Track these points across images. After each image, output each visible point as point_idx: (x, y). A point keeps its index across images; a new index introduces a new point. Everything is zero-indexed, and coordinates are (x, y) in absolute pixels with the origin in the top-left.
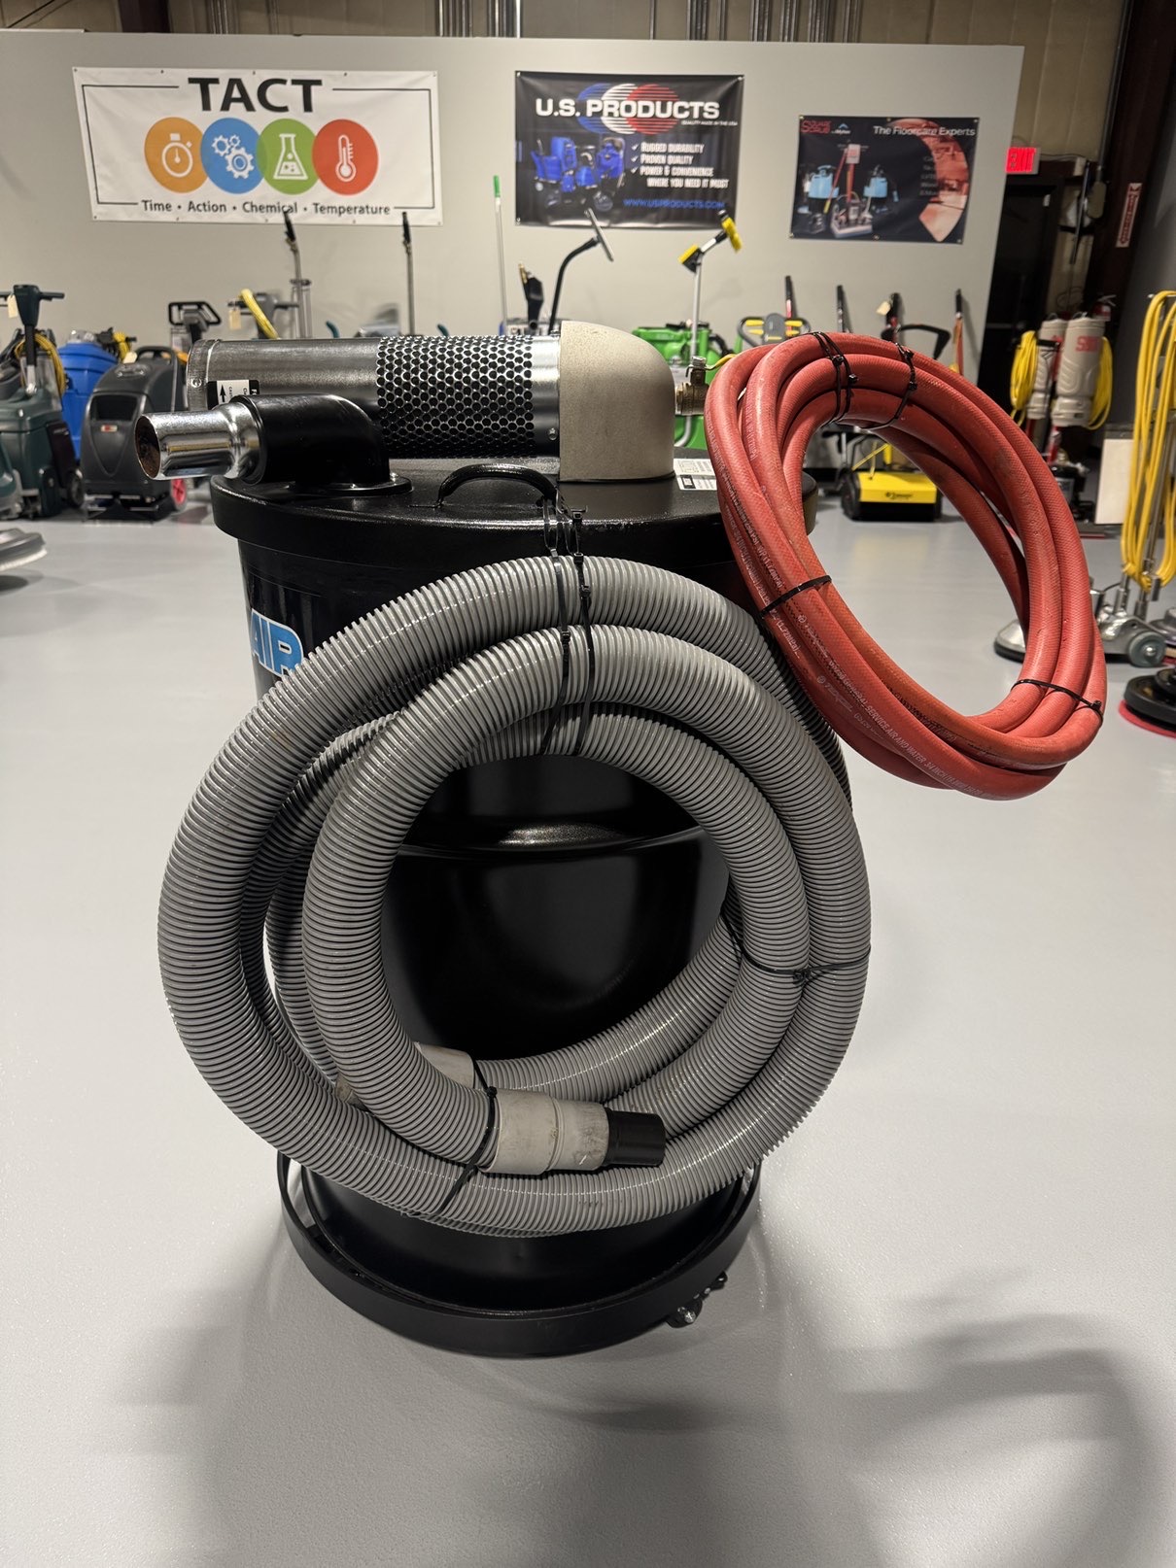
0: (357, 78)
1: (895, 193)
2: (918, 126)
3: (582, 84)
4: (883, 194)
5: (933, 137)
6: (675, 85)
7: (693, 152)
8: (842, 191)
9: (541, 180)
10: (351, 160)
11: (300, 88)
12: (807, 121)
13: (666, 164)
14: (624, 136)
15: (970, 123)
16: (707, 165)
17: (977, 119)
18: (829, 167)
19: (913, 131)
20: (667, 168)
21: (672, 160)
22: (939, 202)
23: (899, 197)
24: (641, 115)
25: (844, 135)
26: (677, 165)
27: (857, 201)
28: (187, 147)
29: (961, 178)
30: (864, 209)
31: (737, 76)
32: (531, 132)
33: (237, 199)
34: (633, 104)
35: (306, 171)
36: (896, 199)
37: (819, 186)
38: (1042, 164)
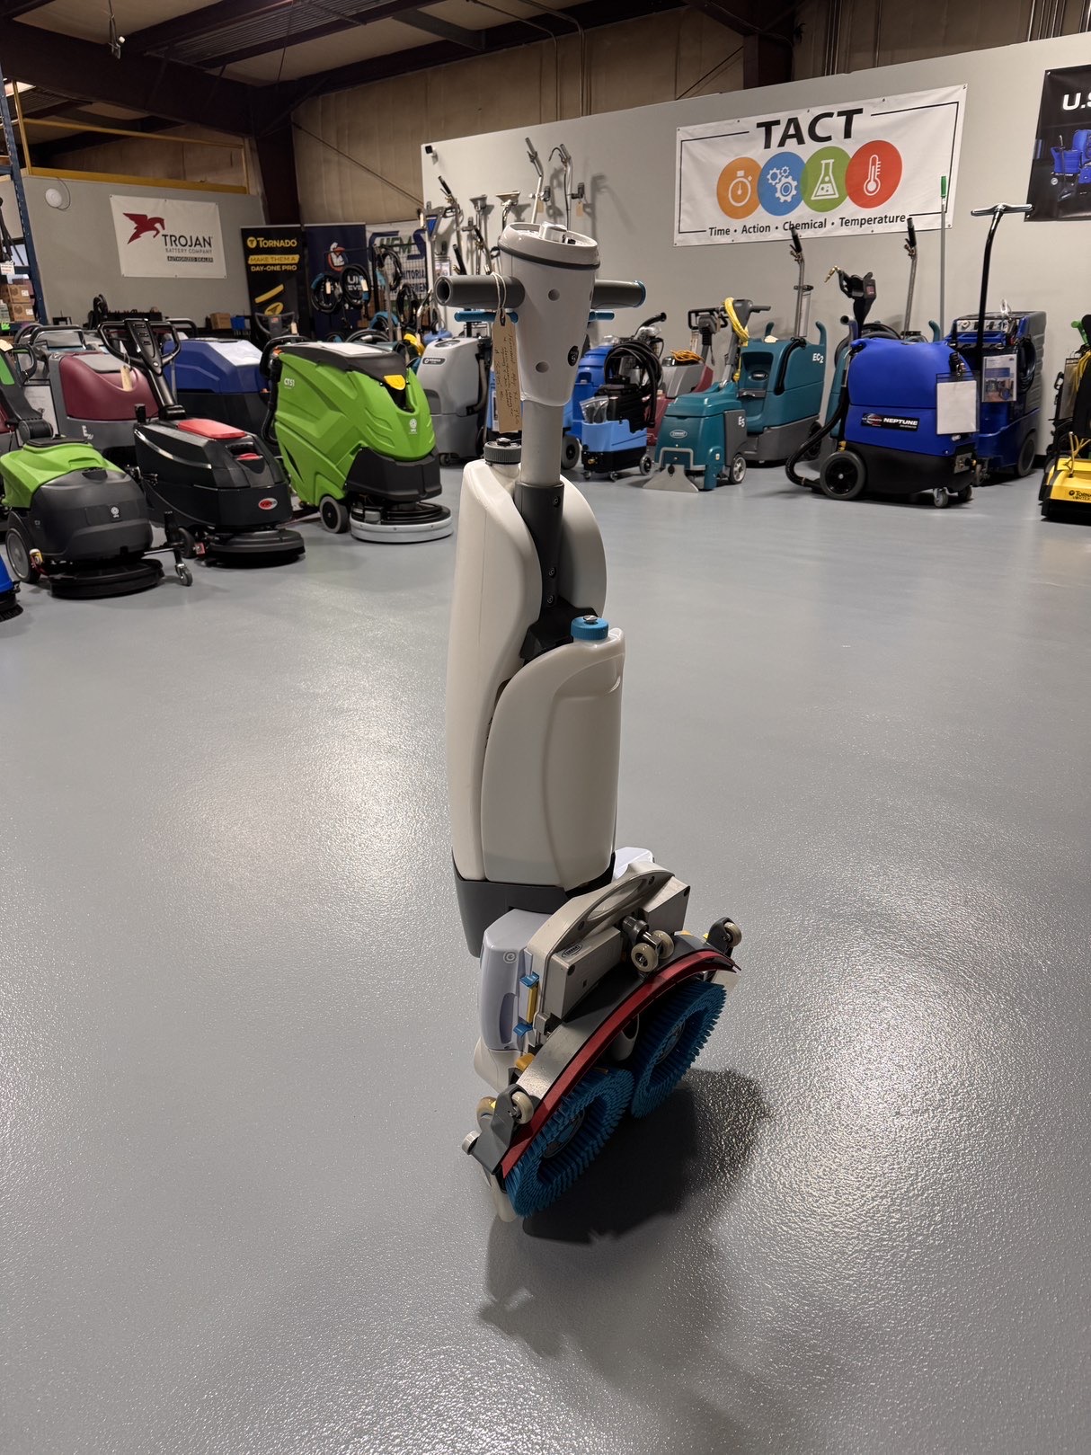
0: (893, 102)
9: (1058, 174)
10: (878, 176)
11: (843, 118)
32: (1054, 129)
33: (780, 220)
35: (838, 190)
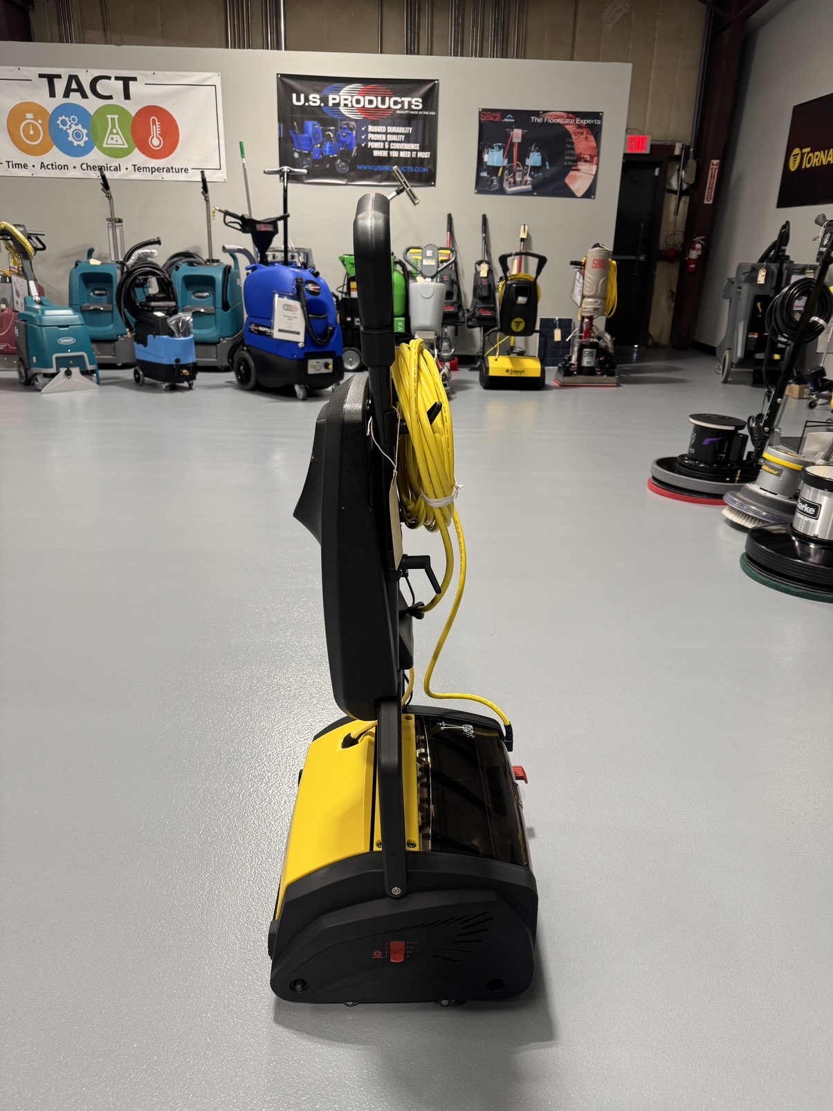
0: (161, 76)
1: (547, 163)
2: (562, 117)
3: (324, 83)
4: (539, 163)
5: (573, 124)
6: (391, 86)
7: (404, 132)
8: (510, 161)
9: (297, 150)
10: (159, 134)
11: (121, 83)
12: (484, 112)
13: (386, 141)
14: (356, 121)
15: (597, 116)
16: (415, 142)
17: (602, 112)
18: (500, 144)
19: (558, 121)
20: (387, 143)
21: (390, 138)
22: (578, 170)
23: (550, 166)
24: (367, 106)
25: (509, 122)
26: (394, 142)
27: (521, 168)
28: (38, 123)
29: (592, 153)
30: (526, 174)
31: (435, 80)
32: (289, 117)
33: (77, 161)
34: (361, 98)
35: (127, 141)
36: (548, 168)
37: (494, 157)
38: (652, 146)
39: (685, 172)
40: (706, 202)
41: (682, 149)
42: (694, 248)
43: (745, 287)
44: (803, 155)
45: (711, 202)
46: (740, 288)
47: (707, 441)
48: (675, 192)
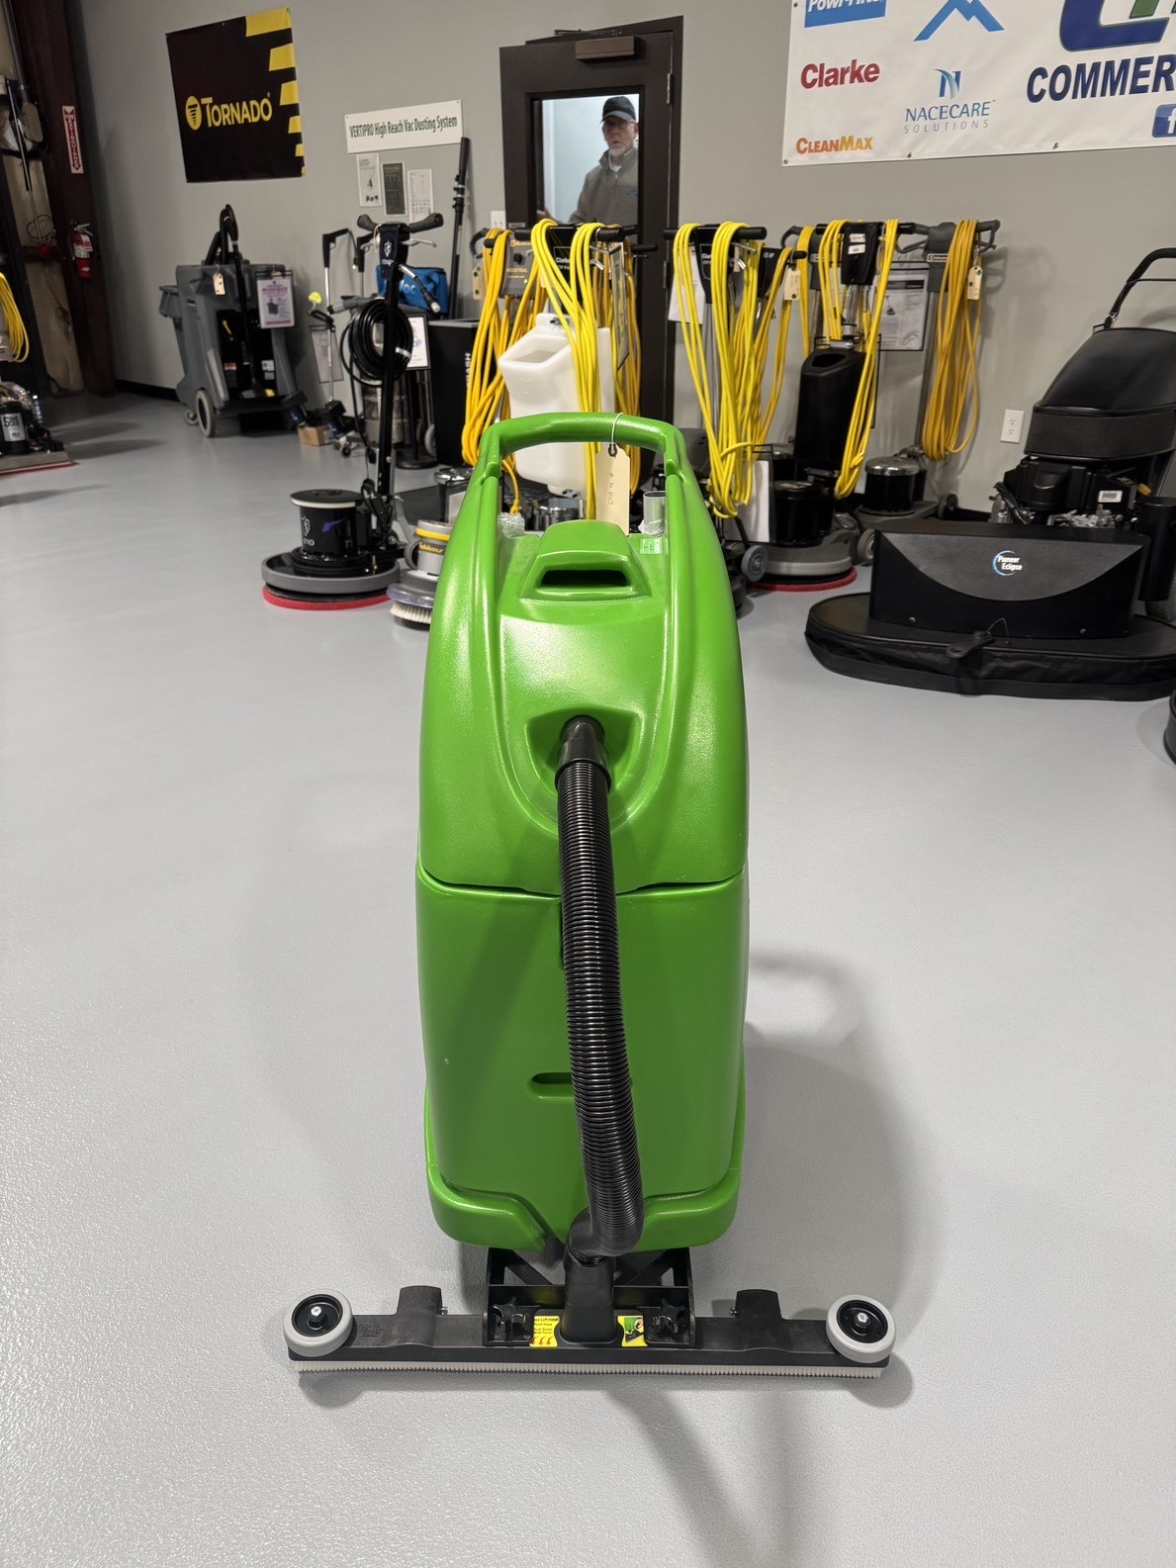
39: (23, 123)
40: (74, 171)
41: (6, 86)
42: (80, 242)
43: (200, 302)
44: (203, 107)
45: (81, 171)
46: (193, 302)
47: (327, 527)
48: (17, 154)
